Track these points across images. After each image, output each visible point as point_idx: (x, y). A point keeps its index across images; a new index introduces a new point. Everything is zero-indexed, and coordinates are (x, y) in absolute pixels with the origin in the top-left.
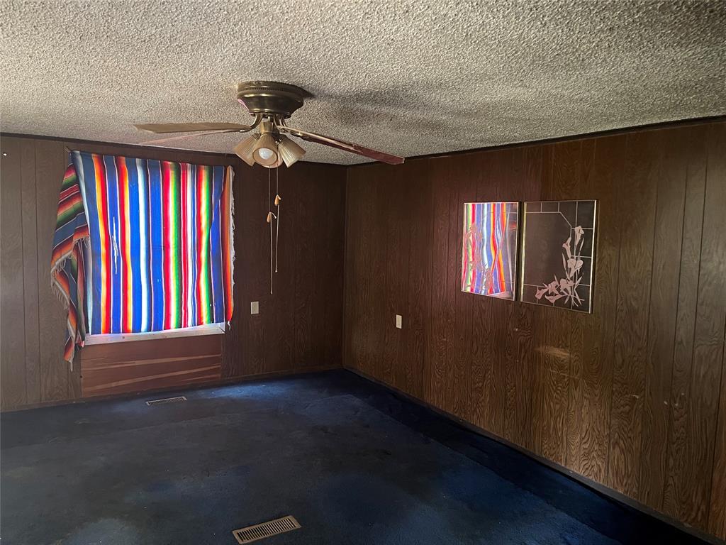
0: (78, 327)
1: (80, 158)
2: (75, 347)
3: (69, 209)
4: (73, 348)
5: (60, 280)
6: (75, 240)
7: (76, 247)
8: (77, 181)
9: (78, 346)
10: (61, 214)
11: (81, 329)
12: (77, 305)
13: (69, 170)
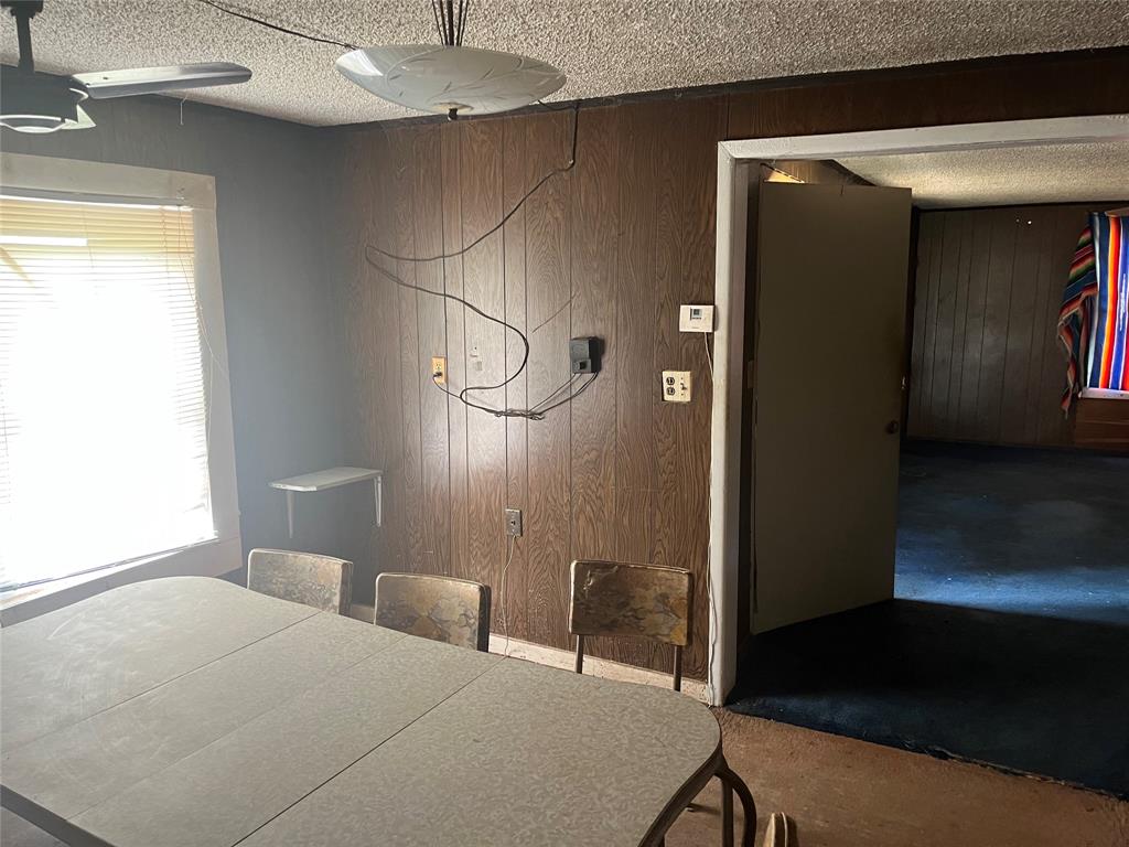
0: (1077, 379)
1: (1097, 219)
2: (1072, 397)
3: (1081, 267)
4: (1069, 398)
5: (1065, 333)
6: (1084, 295)
7: (1083, 303)
8: (1092, 241)
9: (1075, 396)
10: (1073, 272)
11: (1080, 381)
12: (1078, 356)
13: (1085, 231)
